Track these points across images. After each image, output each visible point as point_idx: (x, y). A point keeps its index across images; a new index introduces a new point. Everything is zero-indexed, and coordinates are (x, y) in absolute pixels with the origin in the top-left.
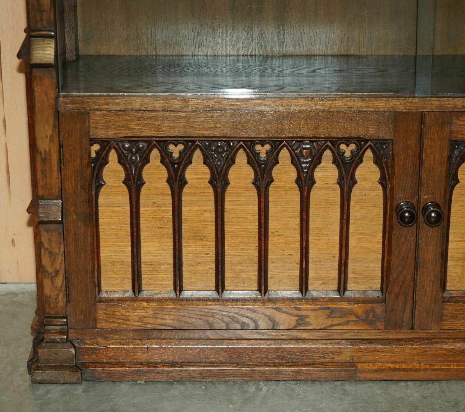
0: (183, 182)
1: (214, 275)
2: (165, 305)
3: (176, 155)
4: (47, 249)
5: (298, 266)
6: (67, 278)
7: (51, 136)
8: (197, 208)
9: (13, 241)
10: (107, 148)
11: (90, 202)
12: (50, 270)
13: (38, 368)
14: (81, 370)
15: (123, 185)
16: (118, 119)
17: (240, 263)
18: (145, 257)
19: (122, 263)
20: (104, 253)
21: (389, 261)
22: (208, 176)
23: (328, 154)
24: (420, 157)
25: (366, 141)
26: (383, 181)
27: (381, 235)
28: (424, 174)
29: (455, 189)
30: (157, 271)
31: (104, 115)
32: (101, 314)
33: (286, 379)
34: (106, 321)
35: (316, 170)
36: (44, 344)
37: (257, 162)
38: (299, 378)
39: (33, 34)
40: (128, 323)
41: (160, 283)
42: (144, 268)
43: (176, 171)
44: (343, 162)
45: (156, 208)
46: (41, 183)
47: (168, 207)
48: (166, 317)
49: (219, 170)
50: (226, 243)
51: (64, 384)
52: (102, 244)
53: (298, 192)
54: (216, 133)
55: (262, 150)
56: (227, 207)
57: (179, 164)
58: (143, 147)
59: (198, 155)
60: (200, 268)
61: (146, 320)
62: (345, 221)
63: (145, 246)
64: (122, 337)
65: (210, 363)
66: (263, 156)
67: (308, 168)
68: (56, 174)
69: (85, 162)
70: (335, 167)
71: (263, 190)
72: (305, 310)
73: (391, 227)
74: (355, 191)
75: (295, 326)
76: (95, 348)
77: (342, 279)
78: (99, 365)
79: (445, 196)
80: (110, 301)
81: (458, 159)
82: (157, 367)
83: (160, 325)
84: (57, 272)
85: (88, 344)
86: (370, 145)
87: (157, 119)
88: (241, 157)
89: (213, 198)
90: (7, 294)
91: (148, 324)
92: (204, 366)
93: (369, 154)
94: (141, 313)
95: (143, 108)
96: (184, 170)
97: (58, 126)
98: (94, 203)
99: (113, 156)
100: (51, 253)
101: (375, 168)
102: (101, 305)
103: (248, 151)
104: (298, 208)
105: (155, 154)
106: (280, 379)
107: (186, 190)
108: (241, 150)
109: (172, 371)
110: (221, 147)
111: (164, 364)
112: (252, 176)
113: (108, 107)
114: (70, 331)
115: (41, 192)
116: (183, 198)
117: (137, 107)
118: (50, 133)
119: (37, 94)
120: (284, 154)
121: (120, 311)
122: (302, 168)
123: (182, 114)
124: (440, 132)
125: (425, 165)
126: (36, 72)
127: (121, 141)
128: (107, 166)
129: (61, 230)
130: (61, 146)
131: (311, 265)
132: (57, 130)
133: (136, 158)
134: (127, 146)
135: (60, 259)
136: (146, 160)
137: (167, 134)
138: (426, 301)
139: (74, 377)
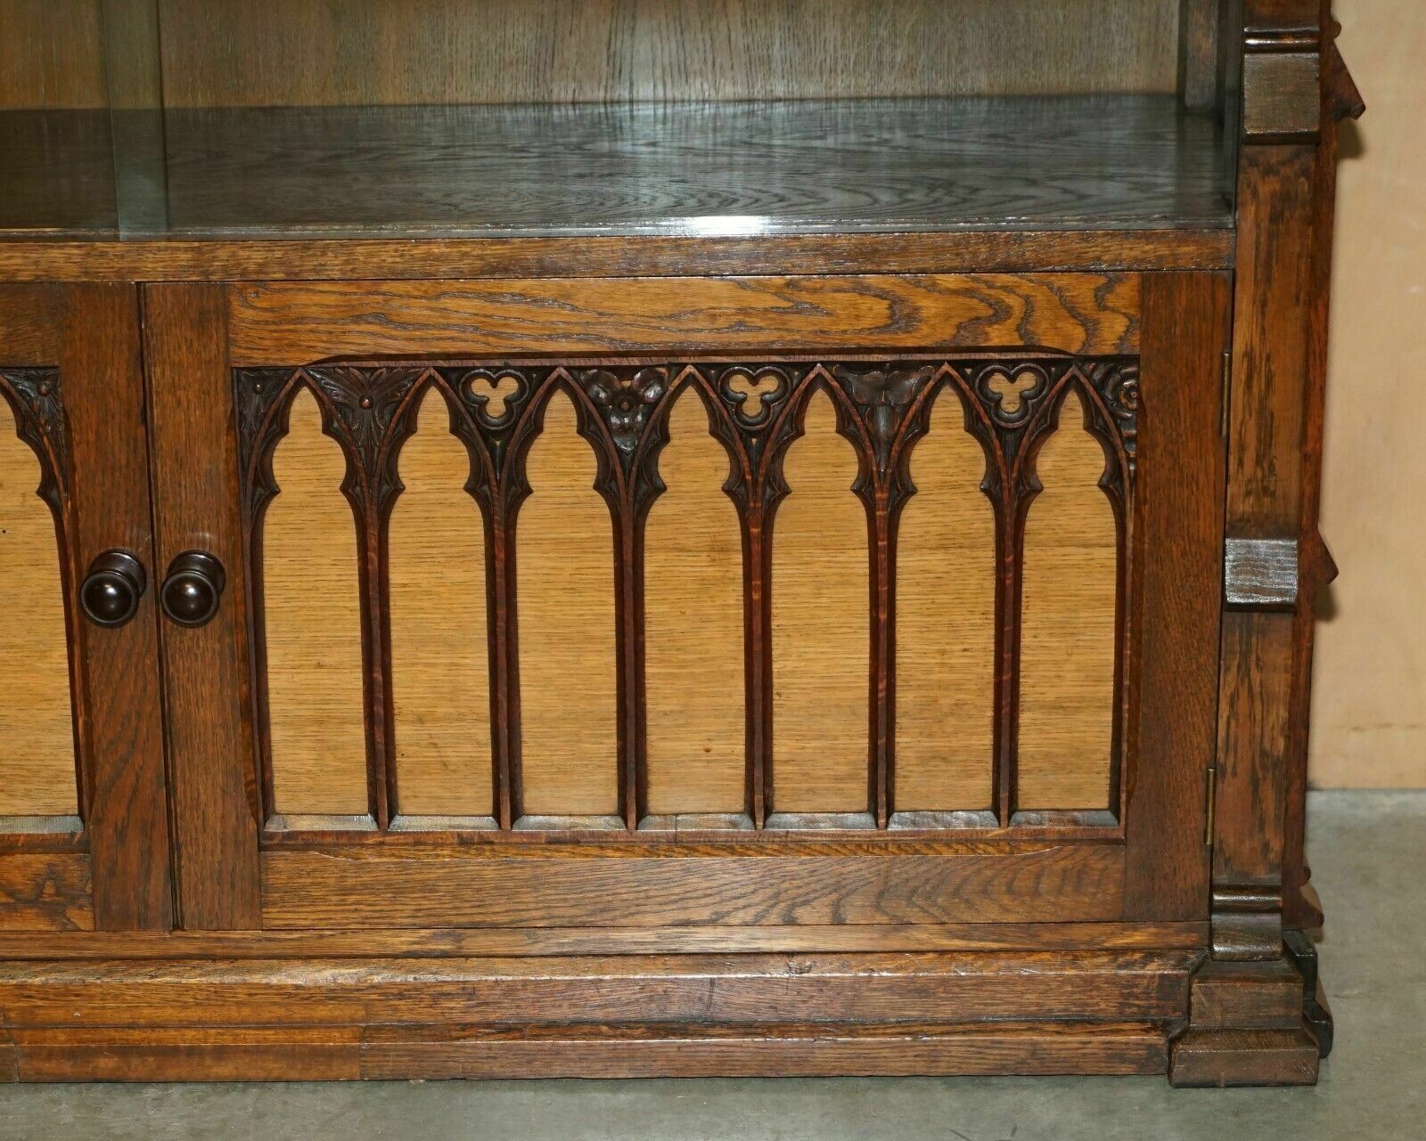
21: (89, 727)
24: (145, 418)
26: (48, 491)
27: (65, 651)
28: (164, 470)
29: (269, 512)
81: (266, 422)
101: (24, 450)
124: (195, 344)
125: (164, 442)
138: (209, 846)
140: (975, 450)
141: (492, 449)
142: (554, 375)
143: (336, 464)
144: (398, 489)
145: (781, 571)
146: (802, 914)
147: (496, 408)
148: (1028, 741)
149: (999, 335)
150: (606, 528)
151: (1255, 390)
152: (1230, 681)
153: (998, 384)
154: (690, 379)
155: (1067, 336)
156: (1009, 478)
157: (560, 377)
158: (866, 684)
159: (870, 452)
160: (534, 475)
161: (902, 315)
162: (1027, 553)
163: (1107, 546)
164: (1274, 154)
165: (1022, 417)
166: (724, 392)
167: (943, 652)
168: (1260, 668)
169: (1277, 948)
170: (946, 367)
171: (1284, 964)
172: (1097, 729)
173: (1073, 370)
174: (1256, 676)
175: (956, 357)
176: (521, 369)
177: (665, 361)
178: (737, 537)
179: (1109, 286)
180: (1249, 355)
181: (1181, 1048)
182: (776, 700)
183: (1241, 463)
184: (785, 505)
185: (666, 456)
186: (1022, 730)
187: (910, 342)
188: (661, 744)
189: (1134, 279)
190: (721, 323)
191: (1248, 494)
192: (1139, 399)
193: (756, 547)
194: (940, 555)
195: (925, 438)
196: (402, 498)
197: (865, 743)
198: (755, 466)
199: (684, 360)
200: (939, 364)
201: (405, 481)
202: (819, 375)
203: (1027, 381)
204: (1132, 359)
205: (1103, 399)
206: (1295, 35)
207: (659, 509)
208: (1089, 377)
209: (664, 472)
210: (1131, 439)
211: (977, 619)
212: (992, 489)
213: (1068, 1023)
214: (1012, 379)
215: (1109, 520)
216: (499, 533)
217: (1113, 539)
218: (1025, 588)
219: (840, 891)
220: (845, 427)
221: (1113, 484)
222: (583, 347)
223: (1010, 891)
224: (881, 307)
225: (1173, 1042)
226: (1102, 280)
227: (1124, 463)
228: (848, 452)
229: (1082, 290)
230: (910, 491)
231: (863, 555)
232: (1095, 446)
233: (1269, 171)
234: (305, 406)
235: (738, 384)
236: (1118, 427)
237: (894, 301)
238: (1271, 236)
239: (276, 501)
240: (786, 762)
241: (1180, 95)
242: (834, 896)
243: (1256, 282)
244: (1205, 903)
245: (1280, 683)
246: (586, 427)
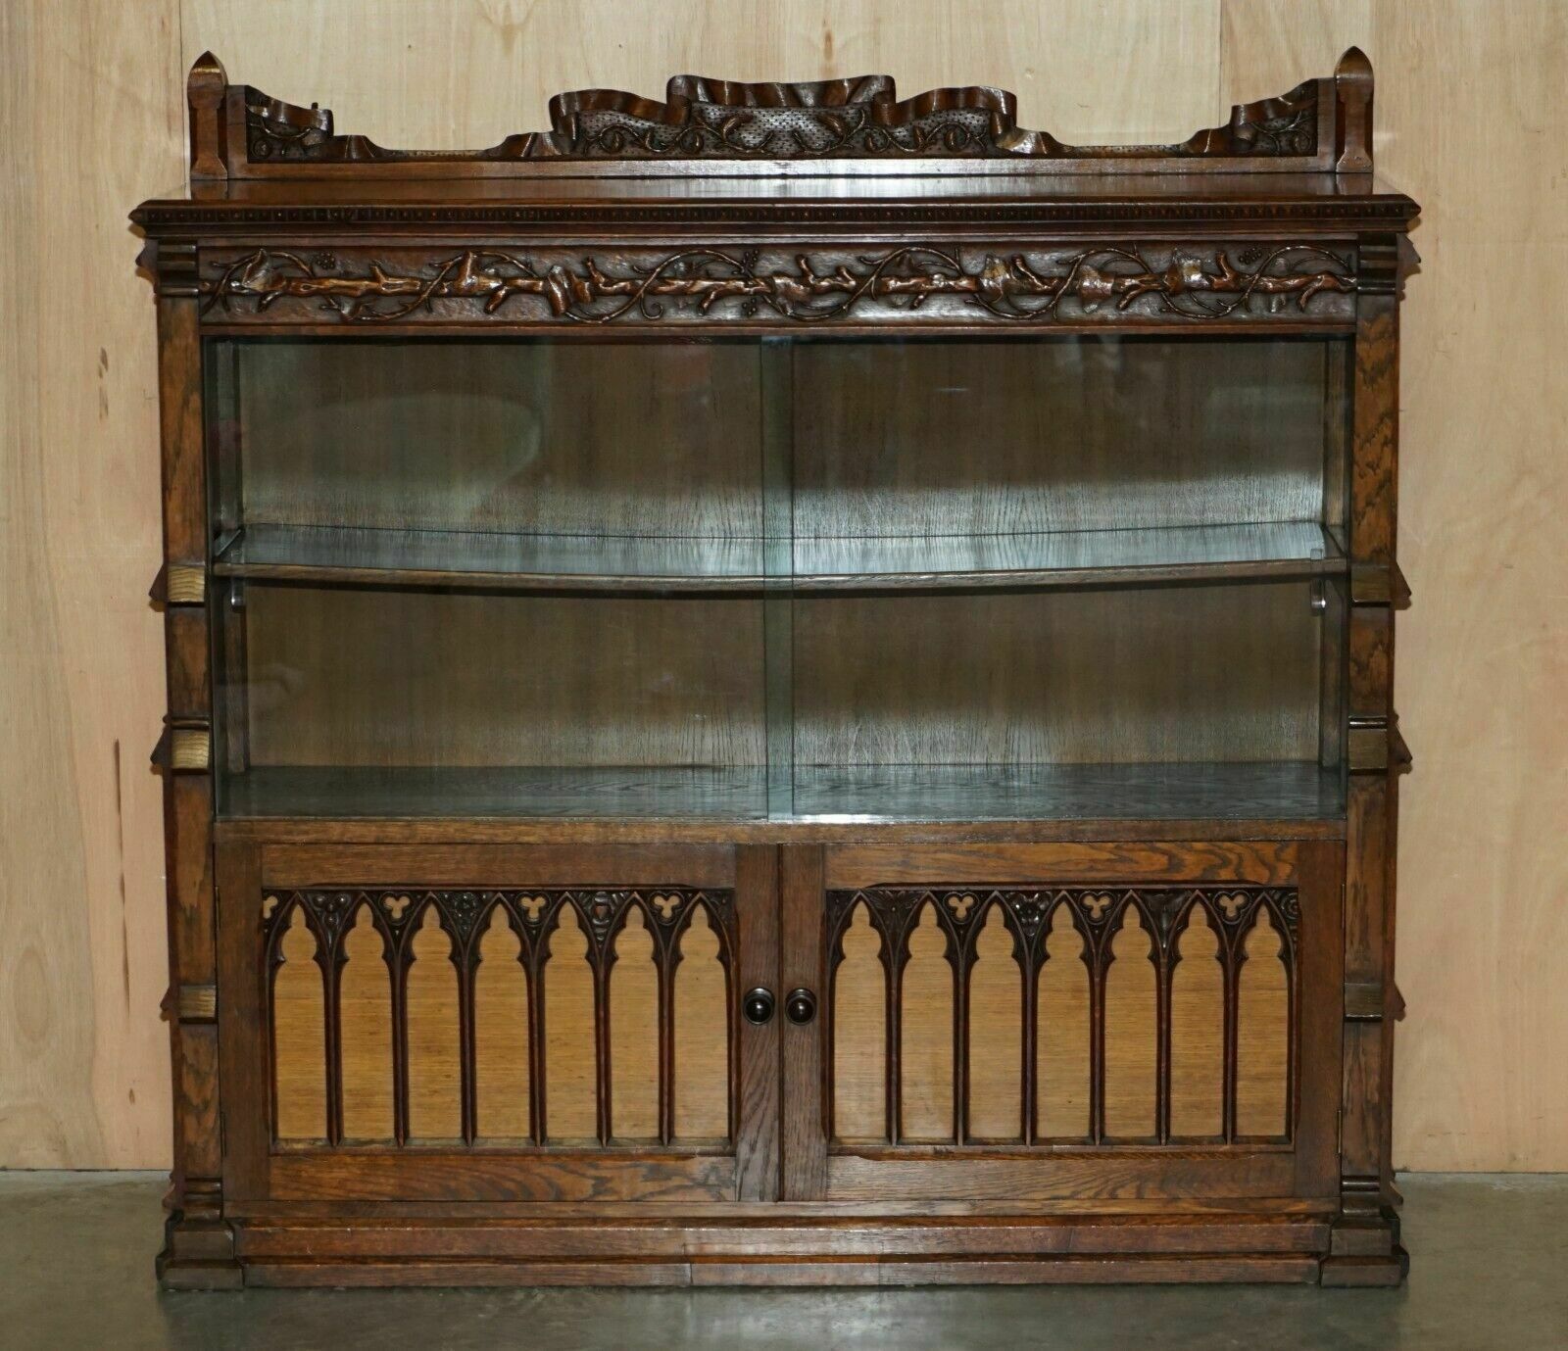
0: (409, 959)
1: (459, 1111)
2: (380, 1161)
3: (397, 915)
4: (192, 1066)
5: (594, 1097)
6: (222, 1115)
7: (202, 884)
8: (431, 1001)
9: (131, 1094)
10: (289, 903)
11: (261, 989)
12: (196, 1101)
13: (173, 1265)
14: (243, 1268)
15: (314, 962)
16: (306, 856)
17: (500, 1091)
18: (348, 1082)
19: (312, 1092)
20: (283, 1074)
21: (739, 1085)
22: (448, 949)
23: (635, 912)
24: (779, 917)
25: (695, 892)
26: (723, 957)
27: (726, 1045)
28: (788, 946)
29: (839, 969)
30: (368, 1106)
31: (285, 850)
32: (276, 1175)
33: (575, 1283)
34: (285, 1188)
35: (619, 938)
36: (183, 1225)
37: (526, 927)
38: (598, 1281)
39: (177, 724)
40: (320, 1190)
41: (374, 1125)
42: (347, 1100)
43: (397, 939)
44: (659, 925)
45: (366, 1001)
46: (184, 958)
47: (384, 998)
48: (382, 1180)
49: (465, 938)
50: (479, 1058)
51: (215, 1290)
52: (280, 1060)
53: (591, 974)
54: (459, 878)
55: (533, 906)
56: (479, 997)
57: (402, 928)
58: (346, 902)
59: (431, 915)
60: (437, 1099)
61: (349, 1185)
62: (666, 1021)
63: (349, 1064)
64: (311, 1215)
65: (453, 1256)
66: (534, 915)
67: (604, 935)
68: (207, 945)
69: (254, 924)
70: (647, 933)
71: (534, 969)
72: (607, 1168)
73: (739, 1029)
74: (682, 973)
75: (591, 1196)
76: (267, 1233)
77: (666, 1118)
78: (271, 1260)
79: (822, 982)
80: (293, 1155)
81: (841, 920)
82: (365, 1263)
83: (371, 1193)
84: (206, 1104)
85: (255, 1226)
86: (701, 898)
87: (365, 855)
88: (500, 918)
89: (455, 984)
90: (119, 1184)
91: (353, 1191)
92: (443, 1262)
93: (700, 913)
94: (340, 1174)
95: (345, 839)
96: (409, 939)
97: (212, 867)
98: (267, 992)
99: (298, 916)
100: (197, 1073)
101: (712, 935)
102: (276, 1162)
103: (510, 907)
104: (592, 1000)
105: (364, 913)
106: (567, 1283)
107: (413, 971)
108: (500, 908)
109: (390, 1270)
110: (468, 902)
111: (378, 1259)
112: (517, 948)
113: (290, 837)
114: (227, 1205)
115: (183, 972)
116: (409, 984)
117: (335, 838)
118: (199, 877)
119: (180, 817)
120: (568, 914)
121: (308, 1170)
122: (596, 935)
123: (406, 849)
124: (807, 877)
125: (789, 929)
126: (180, 782)
127: (311, 892)
128: (288, 933)
129: (214, 1034)
130: (216, 899)
131: (615, 1095)
132: (211, 873)
133: (335, 919)
134: (320, 900)
135: (212, 1082)
136: (351, 923)
137: (381, 880)
138: (801, 1153)
139: (230, 1278)
140: (1211, 937)
141: (958, 935)
142: (993, 895)
143: (876, 943)
144: (909, 956)
145: (1110, 1002)
146: (1121, 1193)
147: (961, 913)
148: (1242, 1097)
149: (1225, 874)
150: (1018, 979)
151: (1358, 904)
152: (1349, 1061)
153: (1225, 901)
154: (1064, 898)
155: (1256, 875)
156: (1230, 953)
157: (996, 897)
158: (1155, 1065)
159: (1158, 937)
160: (981, 949)
161: (1174, 864)
162: (1241, 994)
163: (1282, 989)
164: (1365, 780)
165: (1238, 919)
166: (1082, 905)
167: (1196, 1048)
168: (1365, 1055)
169: (1377, 1211)
170: (1197, 892)
171: (1380, 1219)
172: (1279, 1092)
173: (1264, 894)
174: (1363, 1059)
175: (1203, 886)
176: (974, 891)
177: (1051, 887)
178: (1087, 984)
179: (1281, 849)
180: (1355, 885)
181: (1326, 1267)
182: (1107, 1074)
183: (1352, 943)
184: (1113, 966)
185: (1050, 940)
186: (1239, 1091)
187: (1179, 877)
188: (1044, 1100)
189: (1294, 845)
190: (1081, 867)
191: (1356, 960)
192: (1299, 909)
193: (1097, 989)
194: (1194, 994)
195: (1187, 931)
196: (911, 962)
197: (1154, 1098)
198: (1097, 944)
199: (1061, 887)
200: (1193, 890)
201: (912, 953)
202: (1132, 896)
203: (1240, 900)
204: (1295, 889)
205: (1280, 910)
206: (1374, 720)
207: (1047, 968)
208: (1272, 898)
209: (1049, 949)
210: (1294, 931)
211: (1214, 1029)
212: (1221, 958)
213: (1265, 1254)
214: (1232, 898)
215: (1284, 975)
216: (961, 980)
217: (1285, 985)
218: (1240, 1012)
219: (1141, 1178)
220: (1145, 924)
221: (1285, 956)
222: (1008, 880)
223: (1233, 1180)
224: (1164, 859)
225: (1321, 1264)
226: (1277, 846)
227: (1291, 944)
228: (1146, 938)
229: (1268, 850)
230: (1178, 959)
231: (1154, 994)
232: (1276, 935)
233: (1363, 789)
234: (861, 912)
235: (1089, 901)
236: (1288, 925)
237: (1171, 856)
238: (1365, 823)
239: (843, 963)
240: (1112, 1109)
241: (1320, 762)
242: (1138, 1183)
243: (1358, 847)
244: (1338, 1187)
245: (1375, 1063)
246: (1009, 924)
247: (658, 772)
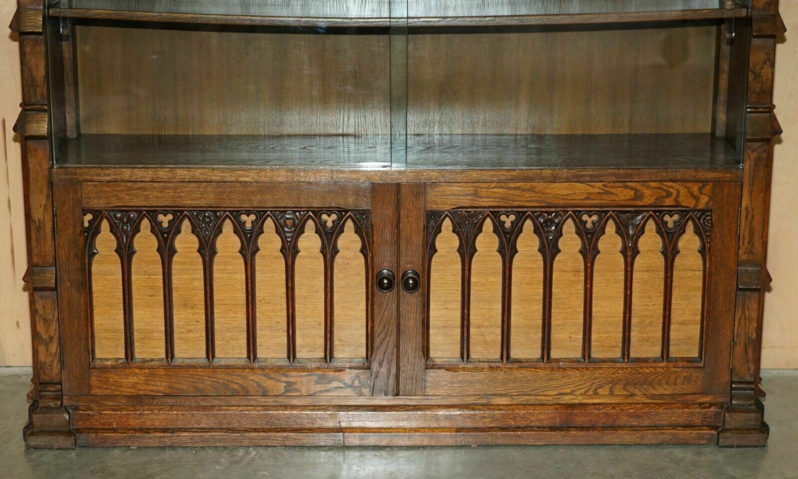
0: (173, 251)
1: (204, 342)
2: (157, 372)
3: (165, 225)
4: (42, 316)
5: (286, 334)
6: (60, 345)
7: (45, 205)
8: (186, 277)
9: (18, 323)
10: (100, 218)
11: (83, 270)
12: (45, 337)
13: (32, 434)
14: (75, 436)
15: (115, 253)
16: (109, 189)
17: (229, 330)
18: (137, 325)
19: (115, 331)
20: (97, 320)
21: (373, 328)
22: (197, 246)
23: (310, 224)
24: (398, 227)
25: (347, 211)
26: (363, 251)
27: (364, 303)
28: (403, 244)
29: (433, 258)
30: (149, 339)
31: (96, 186)
32: (94, 380)
33: (274, 444)
34: (100, 388)
35: (300, 239)
36: (38, 410)
37: (243, 232)
38: (288, 443)
39: (27, 108)
40: (121, 389)
41: (153, 350)
42: (136, 335)
43: (166, 240)
44: (325, 232)
45: (147, 277)
46: (35, 251)
47: (158, 275)
48: (158, 383)
49: (207, 239)
50: (216, 311)
51: (58, 449)
52: (95, 312)
53: (283, 261)
54: (203, 203)
55: (248, 220)
56: (216, 275)
57: (168, 233)
58: (134, 217)
59: (186, 225)
60: (190, 335)
61: (139, 387)
62: (328, 289)
63: (137, 314)
64: (115, 404)
65: (201, 429)
66: (249, 226)
67: (292, 237)
68: (49, 242)
69: (78, 230)
70: (317, 236)
71: (249, 258)
72: (293, 377)
73: (373, 295)
74: (338, 260)
75: (284, 393)
76: (89, 415)
77: (328, 346)
78: (92, 431)
79: (423, 264)
80: (104, 369)
81: (435, 228)
82: (149, 433)
83: (152, 391)
84: (51, 338)
85: (82, 411)
86: (350, 215)
87: (145, 189)
88: (228, 227)
89: (201, 267)
90: (11, 376)
91: (141, 390)
92: (195, 432)
93: (349, 224)
94: (132, 380)
95: (133, 179)
96: (173, 240)
97: (51, 196)
98: (87, 271)
99: (105, 225)
100: (45, 320)
101: (356, 238)
102: (95, 372)
103: (234, 220)
104: (284, 276)
105: (145, 224)
106: (270, 444)
107: (175, 258)
108: (228, 221)
109: (163, 437)
110: (208, 217)
111: (156, 430)
112: (239, 245)
113: (98, 178)
114: (65, 398)
115: (35, 260)
116: (173, 267)
117: (126, 178)
118: (44, 202)
119: (31, 166)
120: (269, 224)
121: (113, 377)
122: (286, 237)
123: (171, 185)
124: (415, 203)
125: (403, 234)
126: (31, 144)
127: (113, 211)
128: (99, 235)
129: (55, 297)
130: (54, 215)
131: (298, 333)
132: (51, 199)
133: (128, 227)
134: (118, 216)
135: (54, 325)
136: (137, 230)
137: (155, 204)
138: (409, 367)
139: (68, 442)
140: (659, 239)
141: (506, 238)
142: (528, 214)
143: (456, 242)
144: (476, 250)
145: (596, 277)
146: (600, 391)
147: (508, 225)
148: (673, 335)
149: (669, 202)
150: (541, 264)
151: (748, 220)
152: (738, 314)
153: (667, 218)
154: (570, 216)
155: (687, 202)
156: (670, 248)
157: (529, 215)
158: (622, 315)
159: (626, 239)
160: (519, 246)
161: (638, 196)
162: (675, 273)
163: (700, 271)
164: (756, 145)
165: (674, 228)
166: (581, 220)
167: (647, 305)
168: (748, 310)
169: (753, 402)
170: (651, 212)
171: (754, 407)
172: (695, 331)
173: (691, 214)
174: (747, 312)
175: (654, 209)
176: (517, 212)
177: (562, 209)
178: (582, 267)
179: (703, 187)
180: (747, 209)
181: (721, 435)
182: (593, 321)
183: (743, 244)
184: (598, 257)
185: (561, 241)
186: (671, 331)
187: (639, 203)
188: (555, 335)
189: (711, 184)
190: (581, 197)
191: (745, 253)
192: (712, 223)
193: (589, 270)
194: (647, 273)
195: (643, 235)
196: (476, 254)
197: (621, 335)
198: (590, 244)
199: (569, 209)
200: (648, 211)
201: (477, 248)
202: (611, 215)
203: (676, 217)
204: (711, 211)
205: (700, 222)
206: (763, 108)
207: (558, 258)
208: (696, 216)
209: (560, 246)
210: (709, 236)
211: (658, 294)
212: (664, 253)
213: (685, 427)
214: (671, 216)
215: (700, 262)
216: (507, 265)
217: (701, 268)
218: (674, 284)
219: (614, 382)
220: (618, 232)
221: (702, 251)
222: (537, 204)
223: (667, 383)
224: (632, 192)
225: (719, 433)
226: (701, 185)
227: (706, 243)
228: (619, 240)
229: (695, 188)
230: (638, 252)
231: (623, 273)
232: (697, 238)
233: (754, 150)
234: (447, 224)
235: (585, 217)
236: (704, 232)
237: (636, 191)
238: (754, 171)
239: (436, 254)
240: (596, 341)
241: (713, 134)
242: (611, 385)
243: (749, 185)
244: (729, 387)
245: (754, 315)
246: (537, 231)
247: (322, 137)
